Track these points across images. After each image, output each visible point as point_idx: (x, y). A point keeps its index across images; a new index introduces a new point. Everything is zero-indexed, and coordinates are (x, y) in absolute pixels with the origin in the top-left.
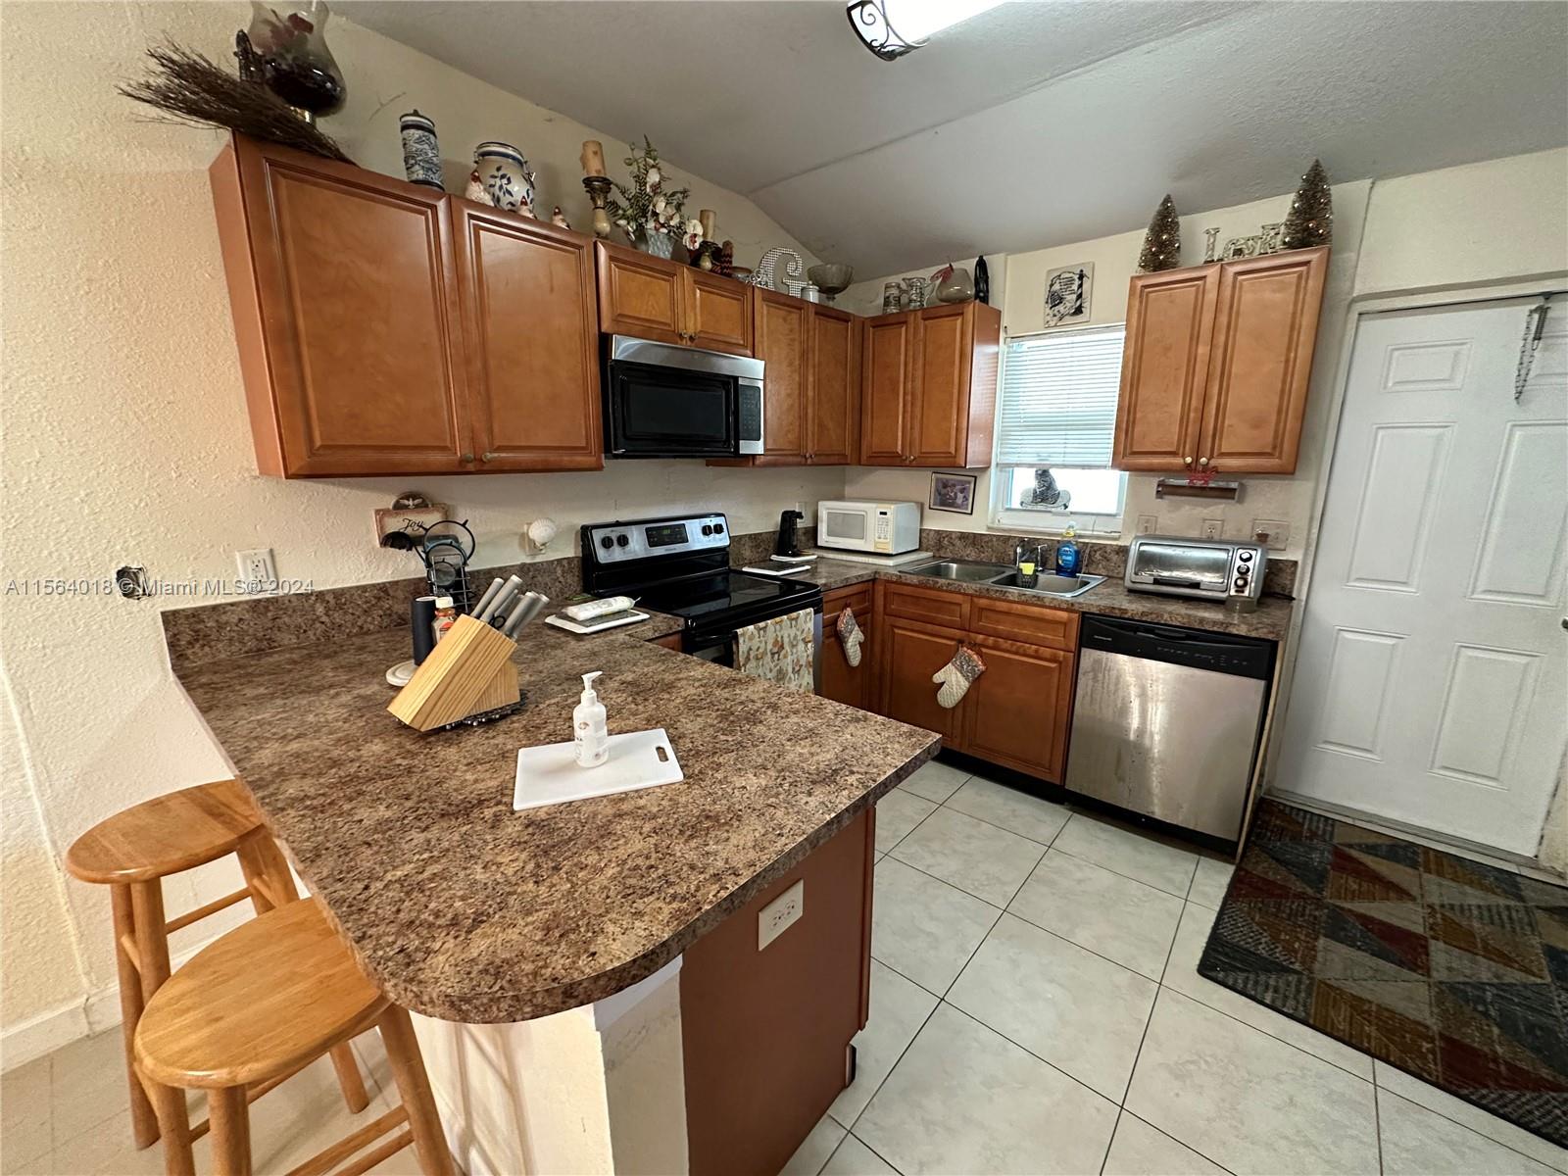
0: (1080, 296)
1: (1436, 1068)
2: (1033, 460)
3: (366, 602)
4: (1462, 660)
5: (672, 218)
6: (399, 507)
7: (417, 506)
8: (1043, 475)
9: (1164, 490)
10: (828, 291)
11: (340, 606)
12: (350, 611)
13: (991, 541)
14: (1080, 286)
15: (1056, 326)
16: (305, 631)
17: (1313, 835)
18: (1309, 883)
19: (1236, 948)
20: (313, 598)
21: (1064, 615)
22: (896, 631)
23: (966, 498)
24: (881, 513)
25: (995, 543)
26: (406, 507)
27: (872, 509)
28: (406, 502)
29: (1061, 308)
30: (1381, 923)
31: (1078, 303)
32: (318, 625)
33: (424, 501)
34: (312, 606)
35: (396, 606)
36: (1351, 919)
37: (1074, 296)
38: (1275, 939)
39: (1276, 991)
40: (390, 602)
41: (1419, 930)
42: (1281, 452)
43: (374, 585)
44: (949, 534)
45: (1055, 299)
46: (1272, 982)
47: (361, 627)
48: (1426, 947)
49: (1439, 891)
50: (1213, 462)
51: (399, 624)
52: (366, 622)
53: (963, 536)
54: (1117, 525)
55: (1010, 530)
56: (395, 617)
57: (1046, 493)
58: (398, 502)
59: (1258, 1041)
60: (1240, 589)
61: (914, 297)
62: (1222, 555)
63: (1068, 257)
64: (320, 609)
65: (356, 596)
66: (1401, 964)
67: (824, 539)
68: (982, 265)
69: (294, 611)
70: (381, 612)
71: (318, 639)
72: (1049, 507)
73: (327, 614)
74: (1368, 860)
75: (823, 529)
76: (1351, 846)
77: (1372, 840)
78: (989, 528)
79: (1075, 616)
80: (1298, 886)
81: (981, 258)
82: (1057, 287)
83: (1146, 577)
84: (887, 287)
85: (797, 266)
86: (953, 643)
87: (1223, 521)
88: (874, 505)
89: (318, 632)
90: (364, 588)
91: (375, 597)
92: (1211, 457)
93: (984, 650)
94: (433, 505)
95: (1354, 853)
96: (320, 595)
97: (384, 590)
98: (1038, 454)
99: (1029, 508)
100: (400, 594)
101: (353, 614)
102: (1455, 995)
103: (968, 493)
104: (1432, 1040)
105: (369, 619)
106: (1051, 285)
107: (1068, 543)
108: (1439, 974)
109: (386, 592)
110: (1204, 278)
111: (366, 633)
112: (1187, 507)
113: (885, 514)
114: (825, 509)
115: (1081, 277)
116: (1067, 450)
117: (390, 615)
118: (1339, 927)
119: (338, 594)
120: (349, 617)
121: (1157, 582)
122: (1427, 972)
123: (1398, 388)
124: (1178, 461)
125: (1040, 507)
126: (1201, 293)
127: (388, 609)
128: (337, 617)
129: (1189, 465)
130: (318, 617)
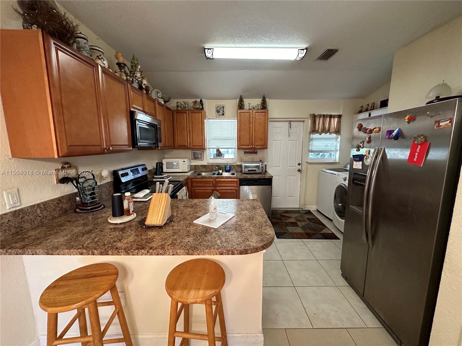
0: (223, 111)
1: (307, 237)
2: (216, 147)
3: (54, 206)
4: (288, 178)
5: (140, 78)
6: (63, 168)
7: (68, 167)
8: (218, 150)
9: (245, 153)
10: (165, 102)
11: (45, 209)
12: (49, 210)
13: (209, 166)
14: (223, 109)
15: (219, 117)
16: (34, 221)
17: (276, 213)
18: (280, 220)
19: (279, 233)
20: (36, 207)
21: (236, 180)
22: (195, 191)
23: (201, 157)
24: (183, 161)
25: (210, 167)
26: (65, 167)
27: (181, 161)
28: (65, 166)
29: (219, 113)
30: (291, 222)
31: (223, 113)
32: (38, 218)
33: (70, 165)
34: (36, 210)
35: (64, 206)
36: (288, 223)
37: (222, 111)
38: (282, 230)
39: (287, 236)
40: (62, 204)
41: (295, 221)
42: (265, 145)
43: (56, 199)
44: (198, 166)
45: (218, 111)
46: (286, 235)
47: (53, 216)
48: (297, 223)
49: (294, 215)
50: (255, 147)
51: (65, 212)
52: (54, 213)
53: (202, 166)
54: (234, 160)
55: (213, 163)
56: (63, 210)
57: (219, 154)
58: (62, 166)
59: (290, 243)
60: (262, 170)
61: (186, 106)
62: (258, 164)
63: (221, 103)
64: (39, 211)
65: (51, 204)
66: (296, 226)
67: (165, 170)
68: (201, 101)
69: (29, 213)
70: (59, 209)
71: (39, 223)
72: (220, 157)
73: (41, 213)
74: (284, 214)
75: (164, 167)
76: (281, 213)
77: (283, 211)
78: (208, 163)
79: (238, 179)
80: (279, 221)
81: (201, 99)
82: (218, 109)
83: (247, 170)
84: (177, 103)
85: (160, 95)
86: (211, 191)
87: (254, 158)
88: (181, 159)
89: (38, 221)
90: (53, 200)
91: (57, 203)
92: (255, 146)
93: (219, 191)
94: (73, 166)
95: (282, 214)
96: (38, 205)
97: (59, 200)
98: (217, 146)
99: (216, 158)
100: (65, 201)
101: (50, 211)
102: (303, 228)
103: (202, 155)
104: (304, 234)
105: (55, 212)
106: (217, 108)
107: (227, 165)
108: (300, 226)
109: (60, 201)
110: (250, 112)
111: (55, 218)
112: (248, 156)
113: (185, 161)
114: (164, 162)
115: (223, 107)
116: (223, 145)
117: (62, 210)
118: (287, 224)
119: (45, 204)
120: (49, 213)
121: (249, 171)
122: (299, 226)
123: (275, 134)
124: (249, 147)
125: (218, 158)
126: (250, 115)
127: (61, 207)
128: (45, 213)
129: (251, 147)
130: (38, 214)
